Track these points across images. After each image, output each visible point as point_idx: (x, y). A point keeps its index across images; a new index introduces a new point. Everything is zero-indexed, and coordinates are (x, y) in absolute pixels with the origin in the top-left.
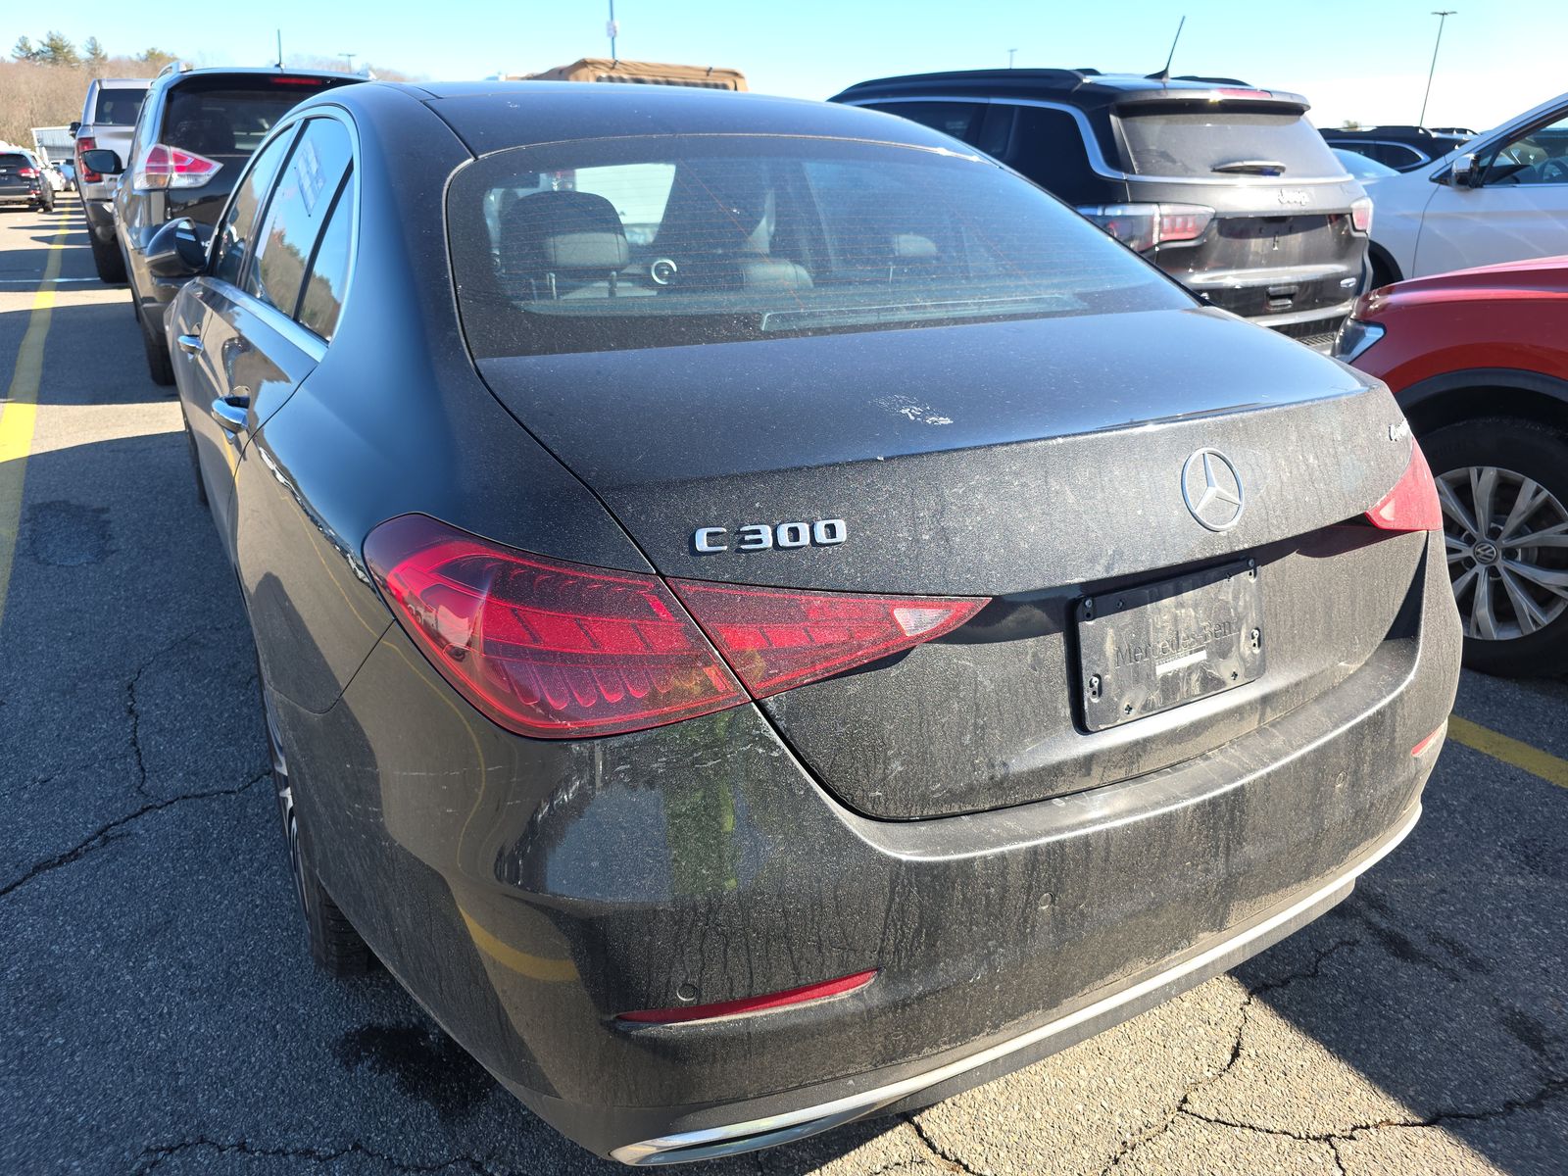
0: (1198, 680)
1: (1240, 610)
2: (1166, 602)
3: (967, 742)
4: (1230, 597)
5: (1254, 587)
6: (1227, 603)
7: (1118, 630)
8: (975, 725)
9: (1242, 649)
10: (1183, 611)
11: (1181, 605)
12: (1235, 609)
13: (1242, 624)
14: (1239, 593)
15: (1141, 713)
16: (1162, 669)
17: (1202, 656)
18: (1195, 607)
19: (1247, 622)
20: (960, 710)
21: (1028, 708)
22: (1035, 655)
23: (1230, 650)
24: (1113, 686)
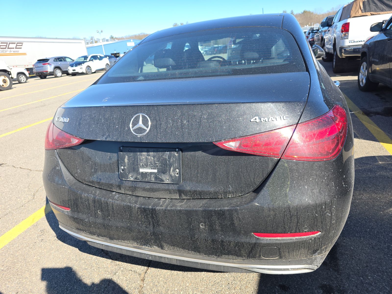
0: (154, 177)
1: (171, 162)
2: (144, 153)
3: (93, 171)
4: (167, 157)
5: (177, 157)
6: (166, 159)
7: (129, 157)
8: (95, 168)
9: (171, 173)
10: (149, 157)
11: (149, 155)
12: (169, 161)
13: (171, 166)
14: (171, 157)
15: (134, 179)
16: (141, 170)
17: (156, 171)
18: (154, 157)
19: (173, 166)
20: (91, 164)
21: (107, 168)
22: (110, 157)
23: (166, 172)
24: (127, 170)
